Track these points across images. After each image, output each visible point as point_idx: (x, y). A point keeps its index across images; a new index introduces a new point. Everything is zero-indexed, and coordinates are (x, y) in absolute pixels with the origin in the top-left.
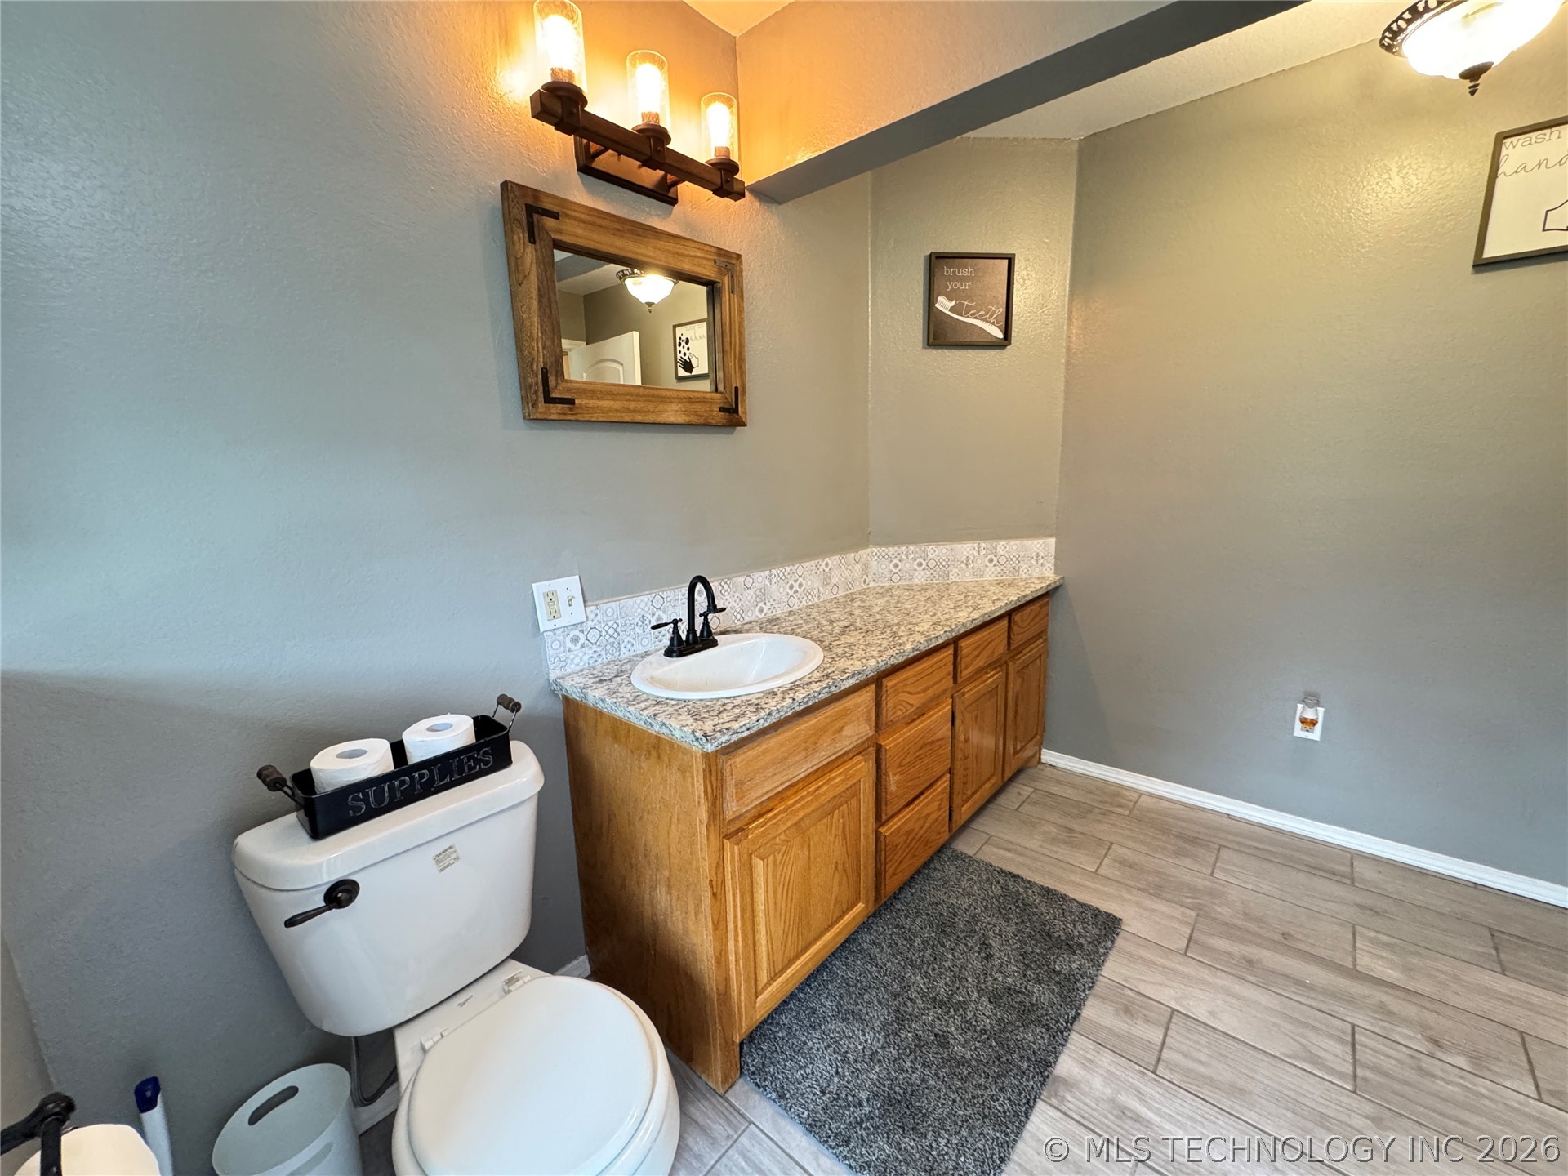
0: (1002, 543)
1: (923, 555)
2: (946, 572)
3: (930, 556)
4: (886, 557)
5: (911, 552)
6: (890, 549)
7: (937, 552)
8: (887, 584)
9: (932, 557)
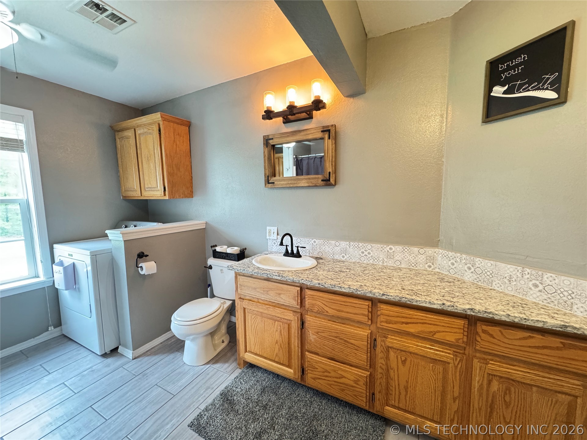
0: (549, 275)
1: (472, 263)
2: (490, 280)
3: (477, 265)
4: (447, 257)
5: (463, 258)
6: (450, 253)
7: (486, 264)
8: (446, 273)
9: (479, 266)
